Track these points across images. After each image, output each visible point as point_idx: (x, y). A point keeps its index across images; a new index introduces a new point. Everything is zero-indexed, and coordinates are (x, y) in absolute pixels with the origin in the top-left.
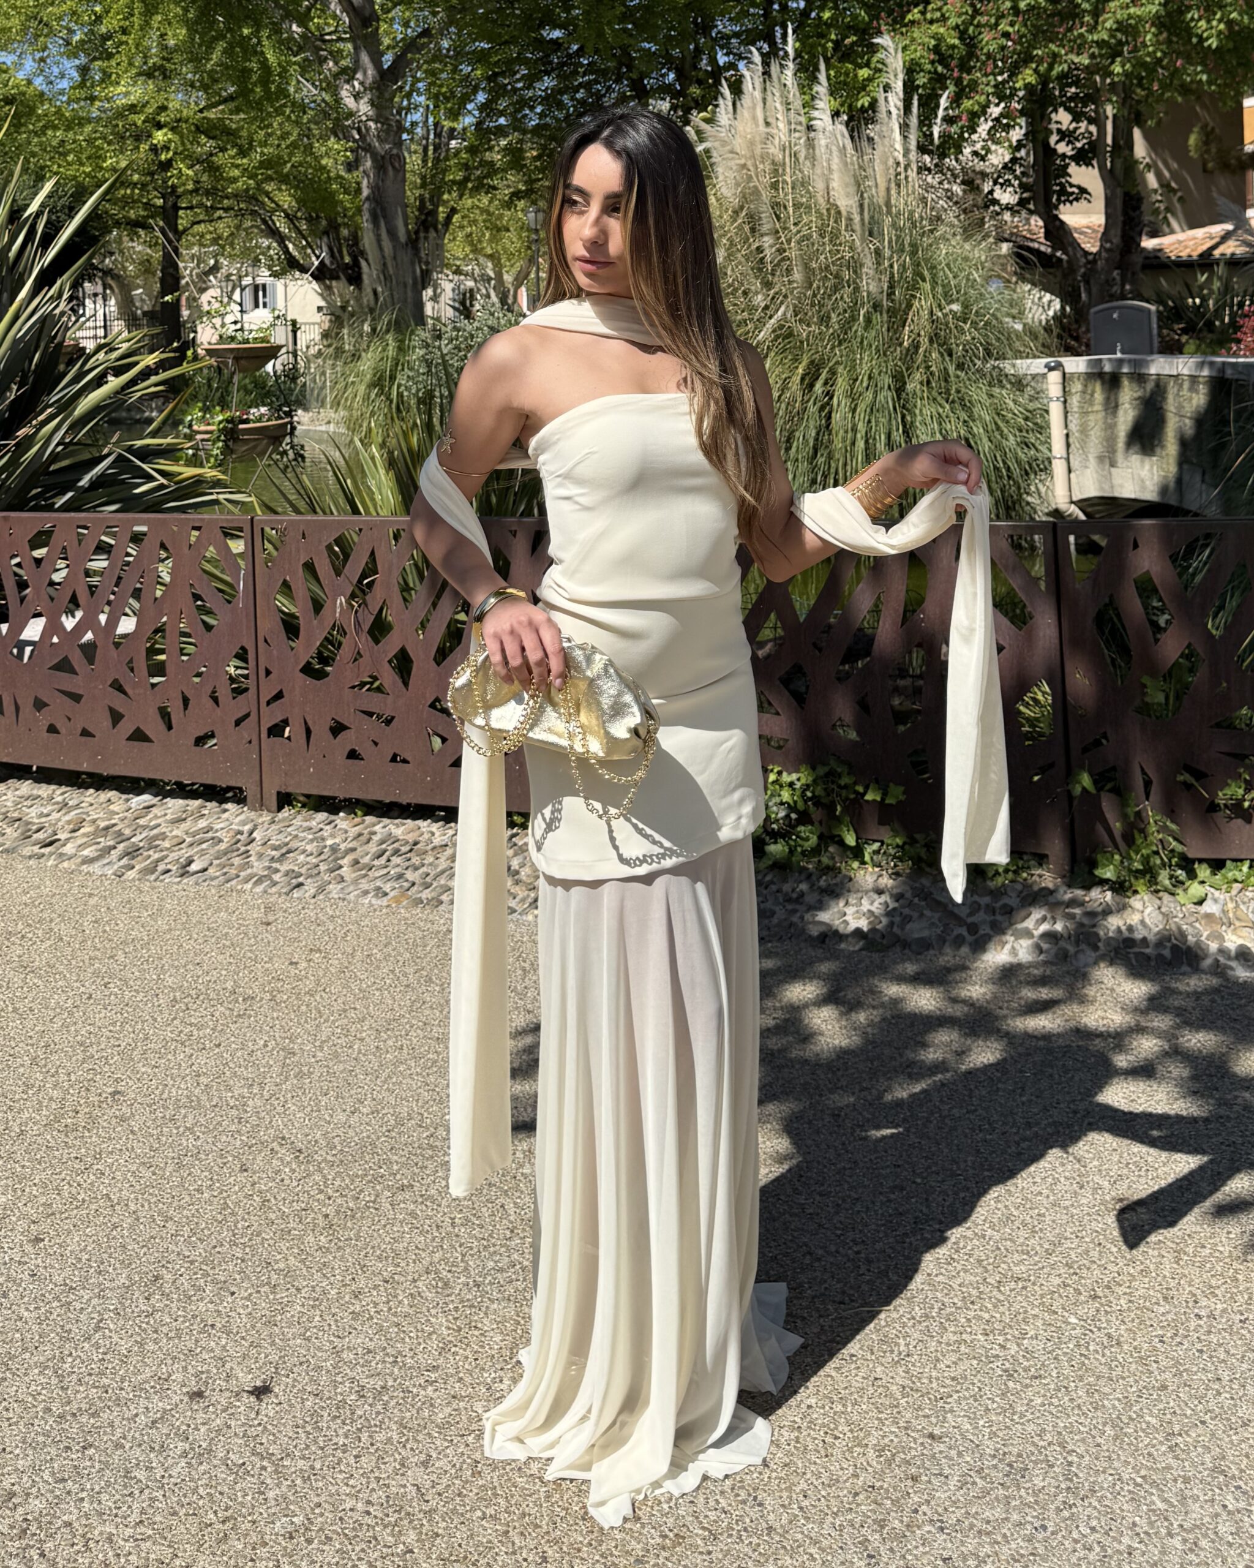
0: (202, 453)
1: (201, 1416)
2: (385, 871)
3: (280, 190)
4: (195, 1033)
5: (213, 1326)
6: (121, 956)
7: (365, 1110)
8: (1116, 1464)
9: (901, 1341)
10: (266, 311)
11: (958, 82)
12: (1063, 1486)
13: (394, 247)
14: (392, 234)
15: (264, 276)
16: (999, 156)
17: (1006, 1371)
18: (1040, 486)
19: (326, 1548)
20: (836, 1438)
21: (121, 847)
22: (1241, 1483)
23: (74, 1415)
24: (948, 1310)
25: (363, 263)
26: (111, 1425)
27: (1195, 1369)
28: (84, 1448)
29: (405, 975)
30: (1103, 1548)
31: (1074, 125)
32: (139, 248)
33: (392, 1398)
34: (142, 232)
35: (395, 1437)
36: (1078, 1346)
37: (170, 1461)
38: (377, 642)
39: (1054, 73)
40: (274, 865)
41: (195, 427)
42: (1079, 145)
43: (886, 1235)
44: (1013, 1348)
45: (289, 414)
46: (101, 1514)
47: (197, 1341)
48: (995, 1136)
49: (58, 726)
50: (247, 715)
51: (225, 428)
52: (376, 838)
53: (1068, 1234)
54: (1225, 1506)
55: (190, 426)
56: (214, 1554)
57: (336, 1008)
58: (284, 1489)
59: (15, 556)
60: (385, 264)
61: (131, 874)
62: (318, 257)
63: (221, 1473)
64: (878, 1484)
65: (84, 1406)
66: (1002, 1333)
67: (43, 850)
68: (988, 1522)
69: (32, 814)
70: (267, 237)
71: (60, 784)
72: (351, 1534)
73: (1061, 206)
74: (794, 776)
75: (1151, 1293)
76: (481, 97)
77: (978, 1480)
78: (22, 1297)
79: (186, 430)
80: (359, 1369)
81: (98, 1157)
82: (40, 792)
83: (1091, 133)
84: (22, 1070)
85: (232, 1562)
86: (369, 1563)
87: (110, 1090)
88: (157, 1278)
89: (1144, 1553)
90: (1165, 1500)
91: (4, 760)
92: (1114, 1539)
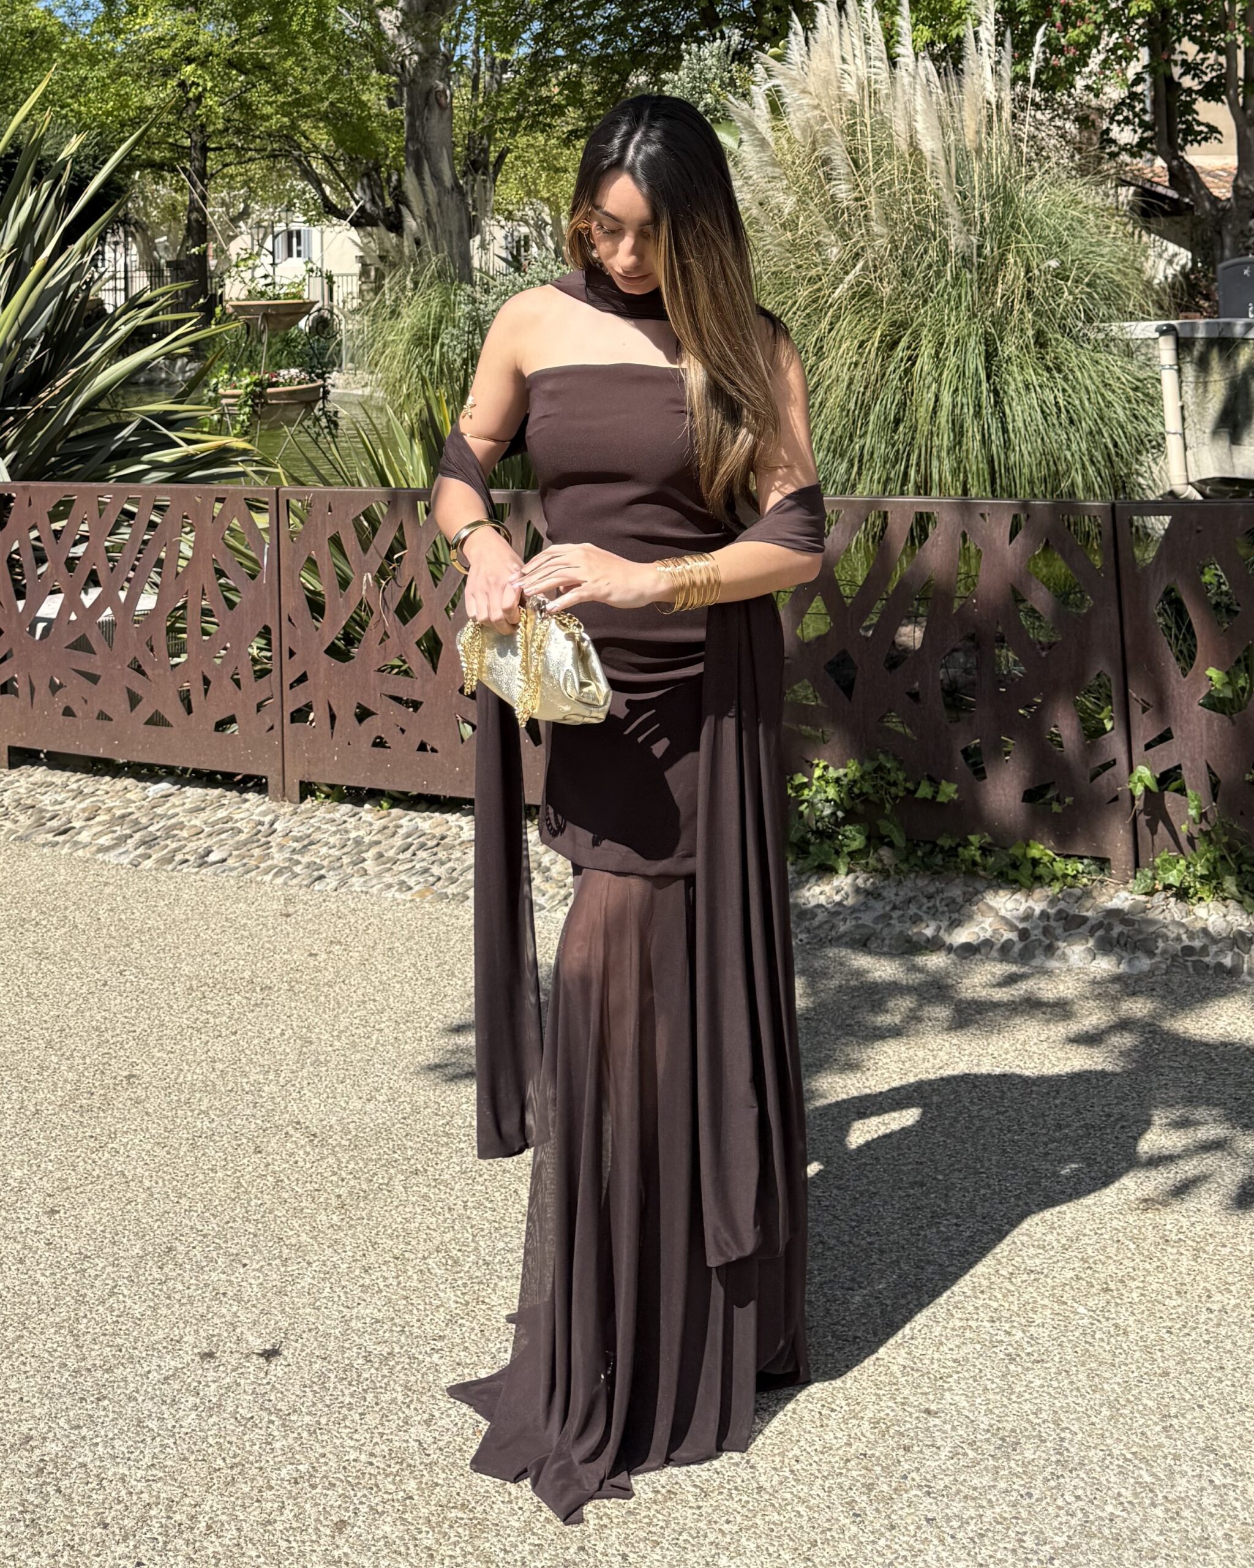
0: (227, 419)
1: (211, 1375)
2: (410, 865)
3: (317, 128)
4: (211, 1020)
5: (224, 1294)
6: (136, 945)
7: (381, 1099)
8: (1109, 1441)
10: (301, 260)
11: (1065, 9)
12: (1053, 1459)
13: (439, 192)
15: (298, 221)
16: (1114, 93)
17: (1009, 1355)
18: (1153, 465)
19: (330, 1492)
20: (833, 1410)
21: (137, 836)
22: (1231, 1462)
23: (89, 1370)
24: (957, 1298)
25: (406, 211)
26: (125, 1380)
27: (1200, 1358)
28: (98, 1399)
29: (427, 969)
30: (1086, 1515)
31: (1201, 55)
32: (163, 192)
33: (398, 1363)
34: (167, 175)
35: (400, 1398)
36: (1084, 1334)
37: (181, 1413)
38: (405, 621)
40: (295, 857)
41: (221, 391)
42: (1206, 79)
43: (902, 1228)
44: (1019, 1335)
45: (321, 376)
46: (114, 1457)
47: (209, 1307)
48: (1023, 1137)
49: (74, 709)
50: (270, 698)
51: (253, 392)
52: (401, 831)
53: (1087, 1231)
54: (1211, 1481)
55: (215, 390)
56: (222, 1495)
57: (355, 998)
58: (291, 1441)
59: (34, 527)
60: (428, 211)
61: (148, 864)
62: (357, 202)
63: (231, 1424)
64: (869, 1453)
65: (98, 1363)
66: (1009, 1320)
67: (57, 838)
68: (975, 1489)
69: (46, 801)
70: (302, 179)
71: (75, 771)
72: (353, 1481)
73: (1188, 147)
74: (842, 771)
75: (1165, 1287)
76: (536, 26)
77: (969, 1452)
78: (38, 1264)
79: (211, 393)
80: (367, 1336)
81: (113, 1136)
82: (54, 779)
83: (1221, 65)
84: (36, 1053)
85: (240, 1502)
86: (371, 1508)
87: (126, 1073)
88: (170, 1249)
89: (1125, 1520)
90: (1153, 1475)
91: (18, 745)
92: (1098, 1507)
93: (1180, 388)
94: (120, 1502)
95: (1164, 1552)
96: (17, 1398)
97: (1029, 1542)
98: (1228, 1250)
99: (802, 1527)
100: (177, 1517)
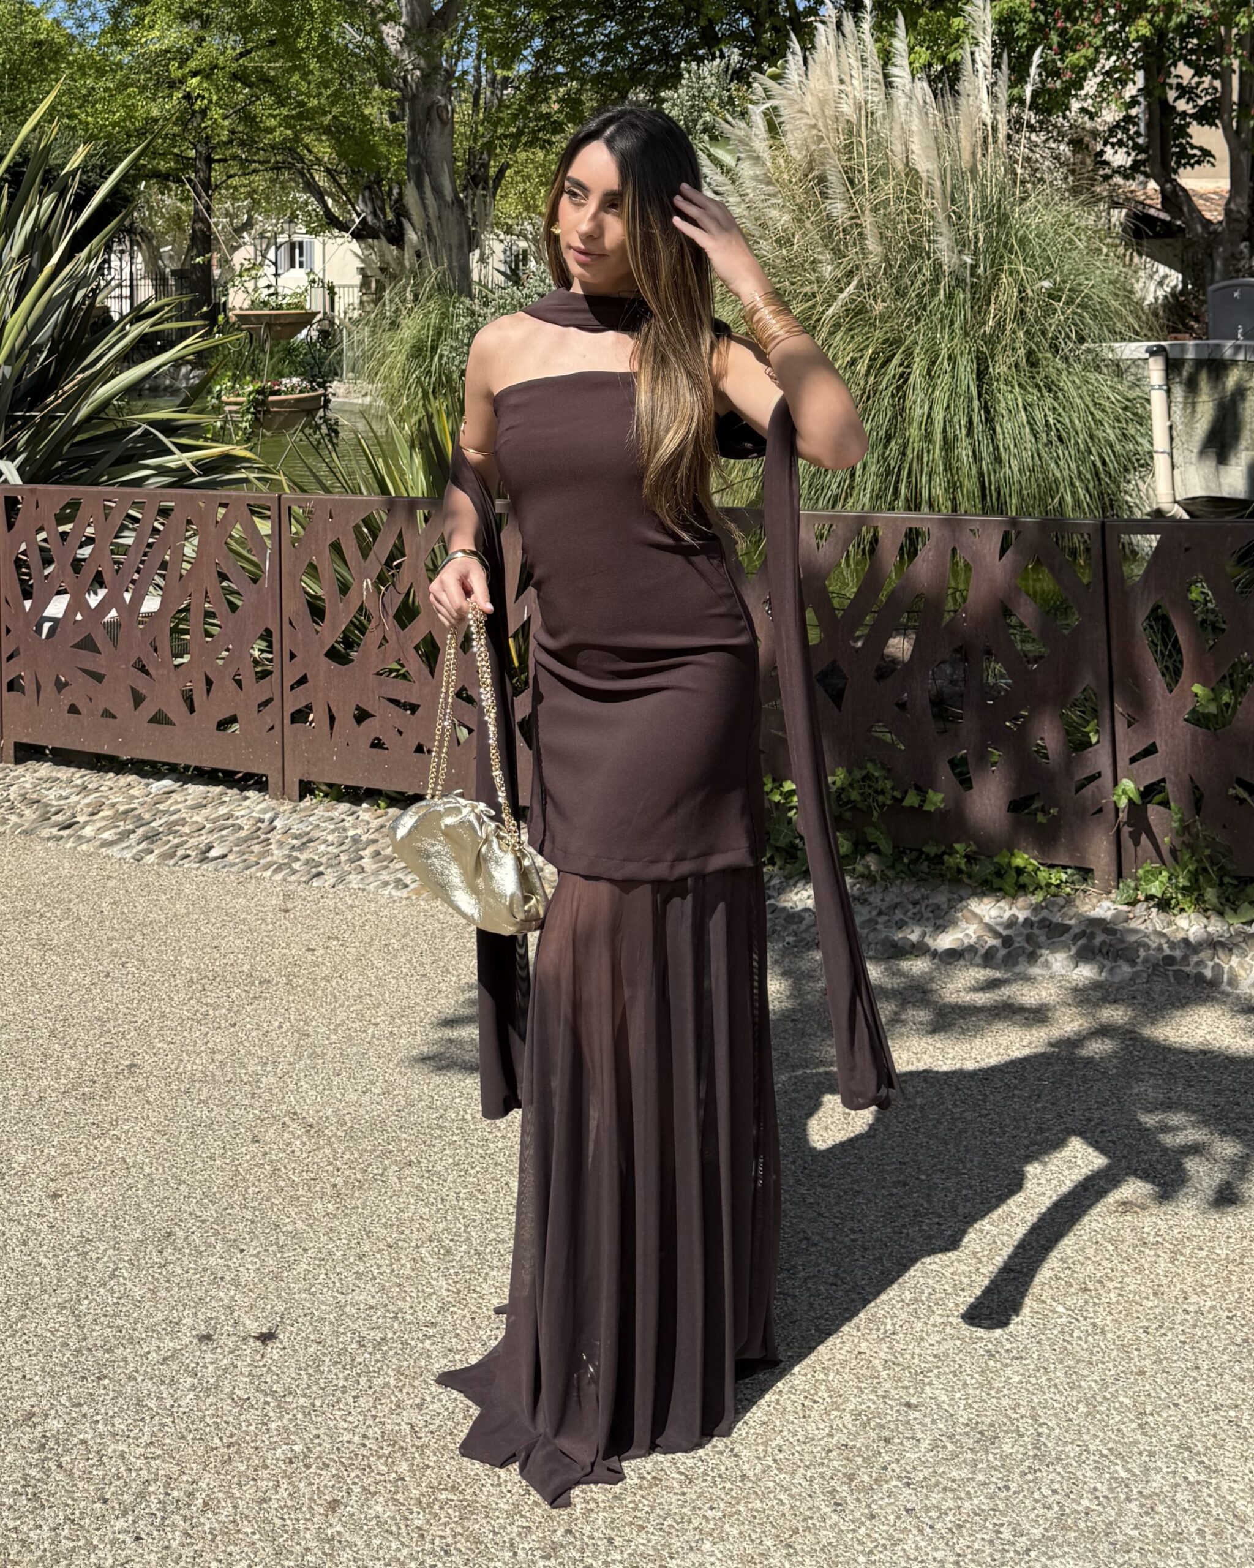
0: (230, 427)
1: (209, 1357)
3: (320, 141)
4: (211, 1012)
5: (222, 1279)
6: (138, 938)
7: (376, 1091)
8: (1085, 1437)
9: (889, 1321)
10: (303, 271)
11: (1063, 32)
12: (1031, 1453)
13: (439, 206)
14: (438, 191)
15: (300, 234)
16: (1111, 115)
17: (988, 1351)
18: (1140, 483)
19: (323, 1473)
20: (815, 1402)
21: (140, 831)
22: (1205, 1459)
23: (90, 1350)
25: (407, 225)
26: (125, 1360)
27: (1176, 1357)
28: (99, 1378)
29: (422, 965)
30: (1062, 1507)
31: (1196, 79)
32: (168, 202)
33: (391, 1348)
34: (173, 186)
35: (393, 1382)
36: (1062, 1332)
37: (179, 1393)
38: (403, 626)
39: (1172, 24)
40: (294, 854)
41: (224, 398)
42: (1201, 102)
43: (885, 1226)
45: (322, 385)
46: (114, 1435)
47: (207, 1291)
49: (79, 706)
50: (271, 700)
51: (255, 400)
54: (1186, 1478)
55: (219, 397)
56: (218, 1473)
57: (352, 993)
58: (285, 1421)
59: (41, 530)
60: (429, 225)
61: (150, 859)
62: (359, 215)
63: (227, 1406)
64: (851, 1444)
65: (99, 1343)
67: (62, 833)
68: (954, 1481)
69: (51, 796)
70: (305, 191)
71: (79, 767)
72: (347, 1463)
73: (1181, 170)
75: (1143, 1288)
76: (537, 43)
77: (949, 1445)
78: (41, 1246)
79: (214, 401)
80: (361, 1322)
81: (114, 1123)
82: (59, 775)
83: (1215, 89)
84: (40, 1041)
85: (236, 1480)
86: (364, 1488)
87: (127, 1063)
88: (169, 1234)
89: (1100, 1514)
90: (1128, 1470)
91: (24, 741)
92: (1074, 1500)
93: (1169, 408)
94: (119, 1478)
95: (1138, 1545)
96: (20, 1376)
97: (1006, 1533)
98: (1204, 1253)
99: (784, 1515)
100: (175, 1494)
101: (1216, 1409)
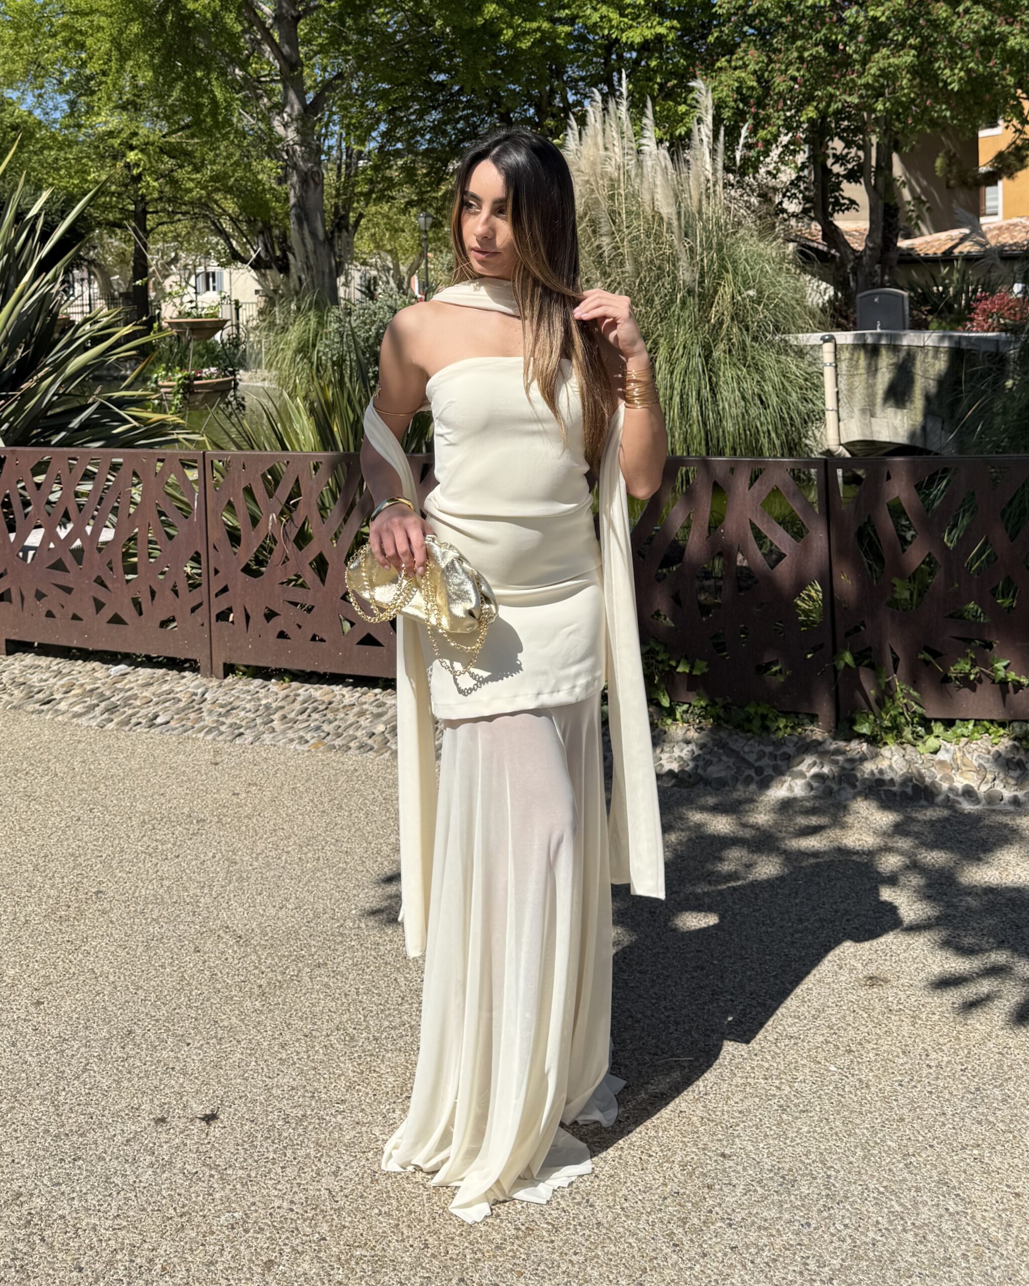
0: (165, 403)
1: (164, 1137)
2: (306, 724)
3: (226, 198)
4: (160, 847)
5: (173, 1069)
6: (102, 789)
7: (290, 906)
8: (864, 1177)
9: (701, 1084)
10: (216, 293)
11: (756, 116)
12: (824, 1193)
13: (314, 243)
14: (313, 234)
15: (213, 266)
16: (787, 175)
17: (781, 1106)
18: (816, 432)
19: (259, 1236)
20: (650, 1156)
21: (103, 705)
22: (960, 1192)
23: (67, 1135)
25: (290, 256)
26: (95, 1143)
27: (926, 1106)
28: (75, 1160)
29: (322, 803)
30: (854, 1240)
31: (846, 151)
32: (116, 243)
33: (310, 1123)
34: (118, 231)
35: (313, 1153)
36: (836, 1088)
37: (140, 1170)
38: (301, 549)
39: (831, 110)
40: (221, 719)
41: (160, 383)
42: (850, 166)
43: (690, 1004)
44: (787, 1089)
45: (233, 373)
46: (87, 1210)
47: (161, 1080)
48: (775, 929)
49: (54, 612)
50: (200, 605)
51: (183, 383)
52: (299, 699)
53: (830, 1004)
54: (947, 1209)
55: (156, 382)
56: (174, 1240)
57: (268, 828)
58: (227, 1191)
59: (21, 480)
60: (307, 257)
61: (111, 726)
62: (255, 251)
63: (179, 1179)
64: (682, 1191)
65: (74, 1128)
66: (778, 1077)
67: (42, 707)
68: (766, 1220)
69: (34, 679)
70: (216, 235)
71: (56, 656)
72: (278, 1226)
73: (836, 215)
75: (893, 1048)
76: (383, 127)
77: (758, 1188)
78: (27, 1046)
79: (153, 385)
80: (285, 1102)
81: (85, 940)
82: (40, 663)
83: (859, 157)
84: (26, 874)
85: (188, 1246)
86: (293, 1248)
87: (94, 890)
88: (130, 1032)
89: (884, 1244)
90: (901, 1205)
91: (13, 638)
92: (862, 1233)
93: (837, 379)
94: (92, 1248)
95: (917, 1270)
96: (10, 1160)
97: (812, 1266)
98: (937, 1017)
99: (633, 1257)
100: (138, 1260)
101: (963, 1148)
